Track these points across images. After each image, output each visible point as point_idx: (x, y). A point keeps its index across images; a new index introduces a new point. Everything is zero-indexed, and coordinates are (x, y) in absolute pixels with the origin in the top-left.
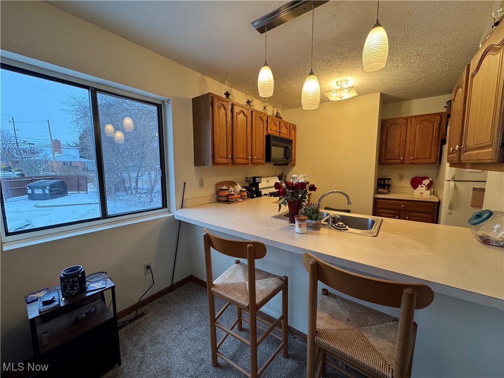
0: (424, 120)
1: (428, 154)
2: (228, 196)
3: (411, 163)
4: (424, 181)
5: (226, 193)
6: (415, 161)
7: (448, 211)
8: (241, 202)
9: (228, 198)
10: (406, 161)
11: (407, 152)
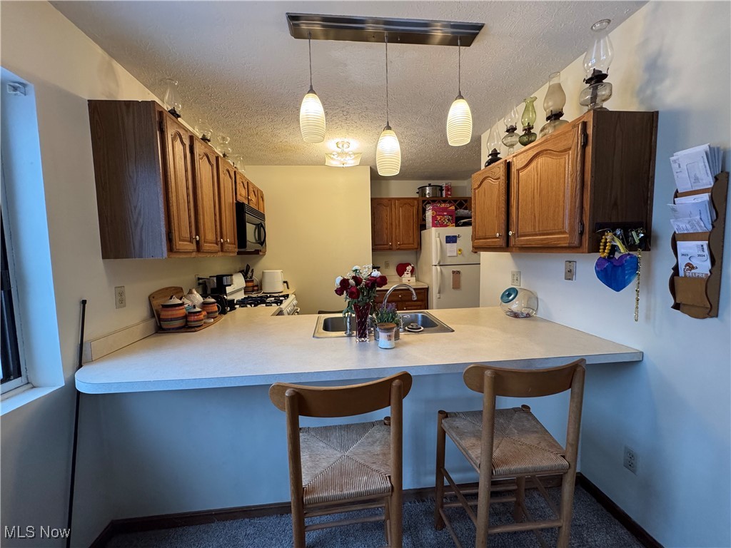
0: (406, 204)
1: (411, 239)
2: (186, 317)
3: (398, 249)
4: (407, 268)
5: (181, 311)
6: (402, 246)
7: (438, 295)
8: (213, 324)
9: (187, 321)
10: (394, 247)
11: (394, 236)
